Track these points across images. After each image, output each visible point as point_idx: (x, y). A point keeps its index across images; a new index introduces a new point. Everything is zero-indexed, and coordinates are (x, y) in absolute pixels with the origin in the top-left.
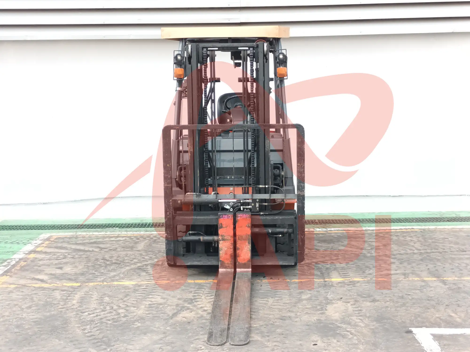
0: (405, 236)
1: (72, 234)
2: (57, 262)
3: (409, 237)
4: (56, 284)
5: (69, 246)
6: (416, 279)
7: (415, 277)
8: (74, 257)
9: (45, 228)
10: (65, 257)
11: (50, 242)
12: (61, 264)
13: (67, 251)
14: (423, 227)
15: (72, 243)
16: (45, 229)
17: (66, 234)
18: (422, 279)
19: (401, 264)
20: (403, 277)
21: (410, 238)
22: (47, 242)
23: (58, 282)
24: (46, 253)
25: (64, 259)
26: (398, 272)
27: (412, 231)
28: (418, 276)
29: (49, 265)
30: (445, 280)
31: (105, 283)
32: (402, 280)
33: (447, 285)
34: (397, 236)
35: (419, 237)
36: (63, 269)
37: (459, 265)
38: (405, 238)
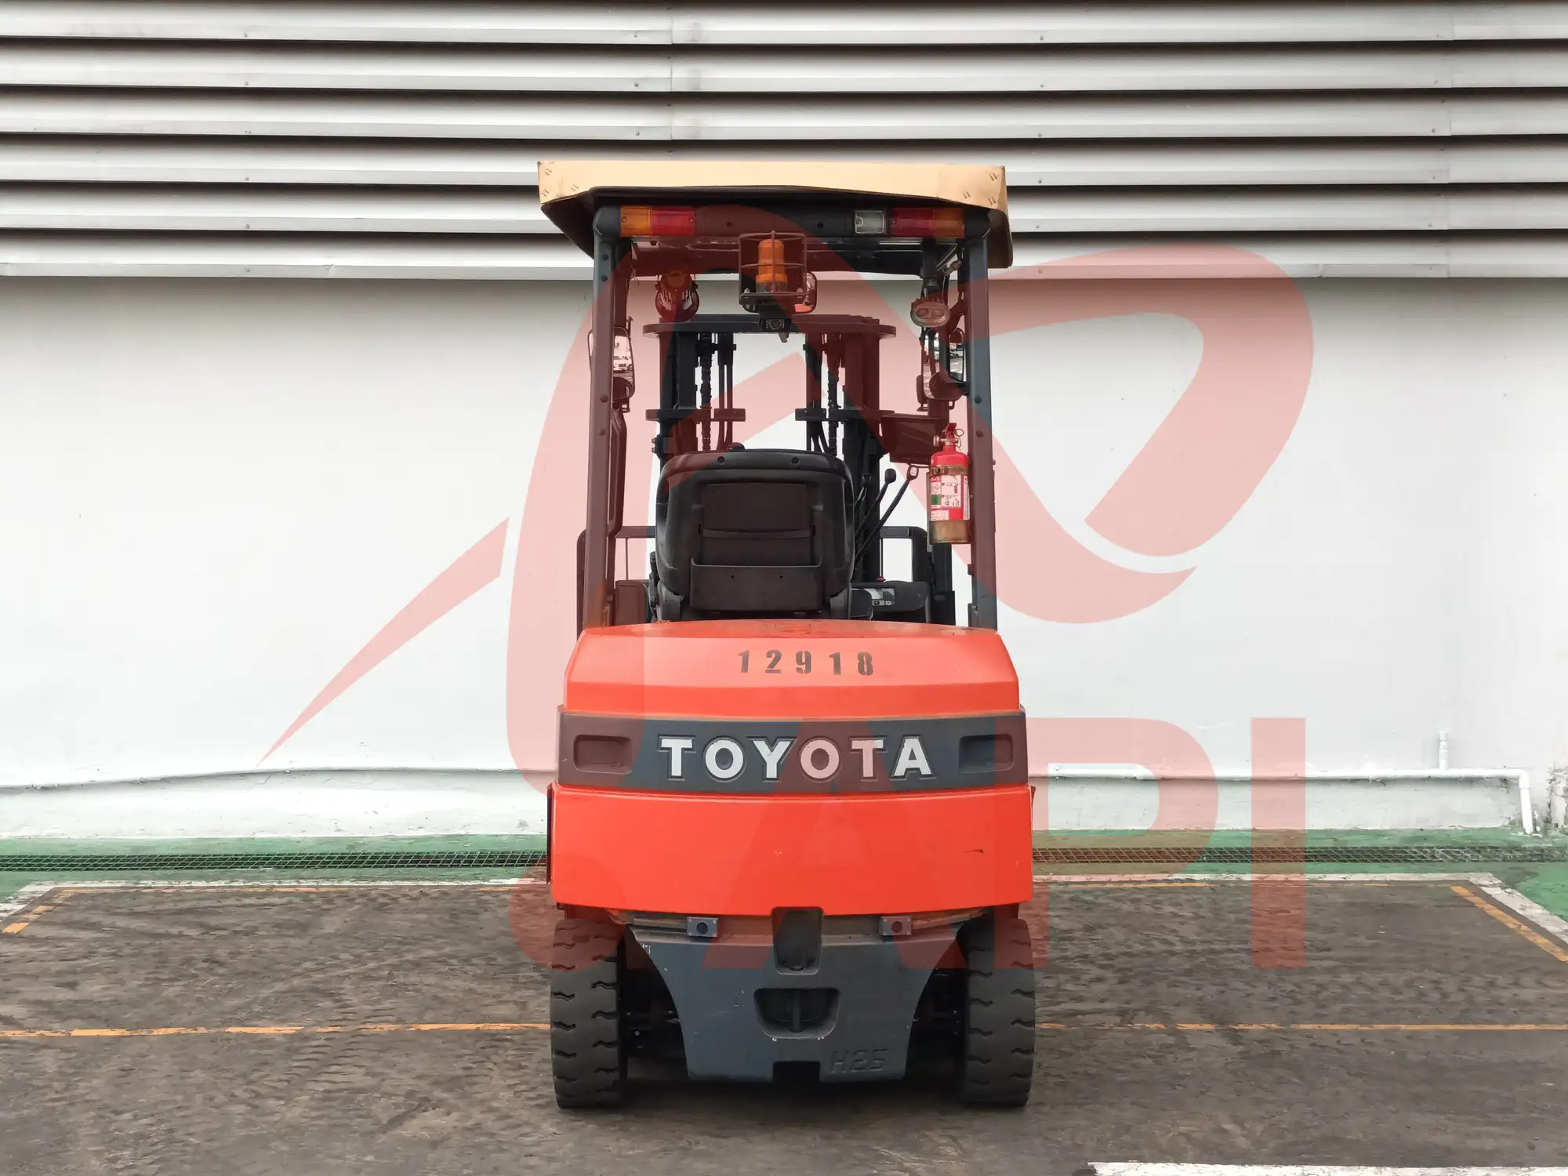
0: (1160, 902)
1: (122, 883)
2: (63, 965)
3: (1170, 905)
4: (49, 1030)
5: (107, 920)
6: (1153, 1026)
7: (1153, 1022)
8: (119, 954)
9: (42, 865)
10: (89, 954)
11: (51, 908)
12: (75, 973)
13: (101, 935)
14: (1223, 877)
15: (118, 910)
16: (42, 870)
17: (106, 884)
18: (1171, 1026)
19: (1122, 982)
20: (1118, 1019)
21: (1172, 909)
22: (41, 908)
23: (56, 1026)
24: (32, 940)
25: (86, 957)
26: (1107, 1005)
27: (1184, 888)
28: (1165, 1018)
29: (36, 977)
30: (1242, 1030)
31: (202, 1030)
32: (1111, 1030)
33: (1242, 1044)
34: (1134, 901)
35: (1201, 907)
36: (78, 987)
37: (1297, 990)
38: (1156, 908)
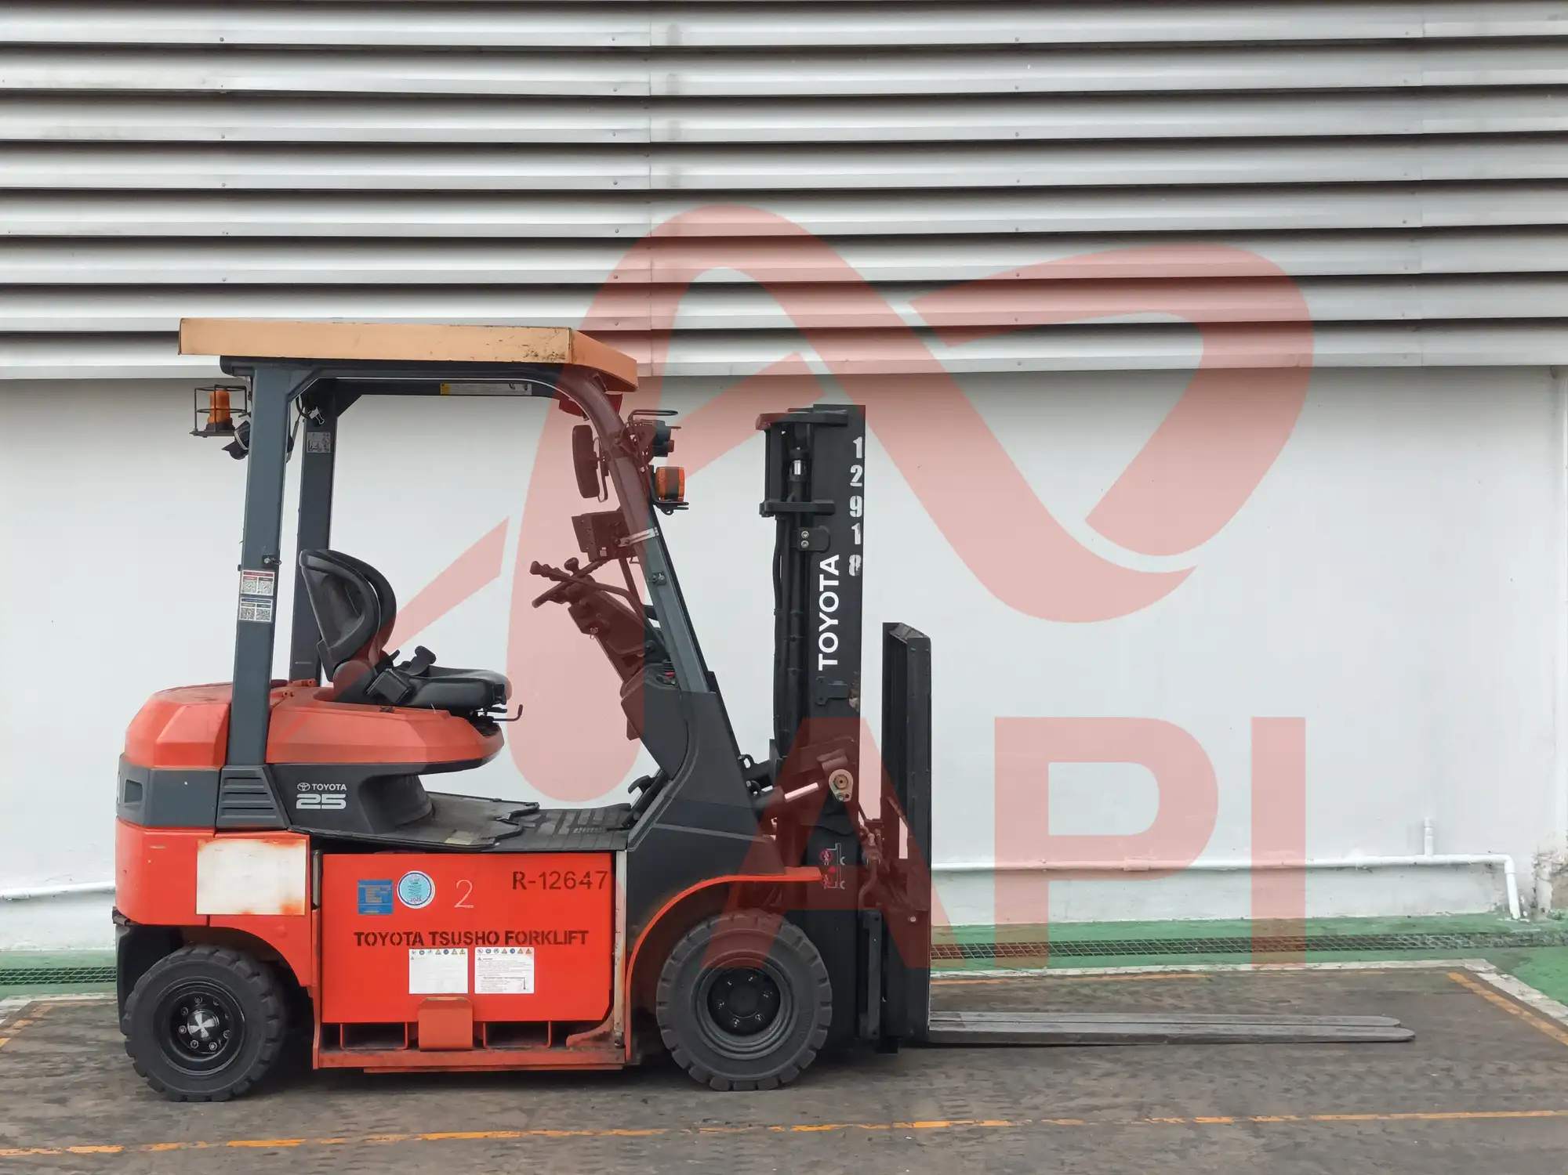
0: (1160, 995)
1: (101, 996)
2: (49, 1081)
3: (1169, 997)
4: (44, 1148)
5: (91, 1034)
6: (1171, 1121)
7: (1171, 1116)
8: (108, 1068)
9: (16, 979)
10: (77, 1068)
11: (31, 1022)
12: (63, 1089)
13: (84, 1049)
14: (1219, 968)
15: (100, 1024)
16: (16, 983)
17: (84, 997)
18: (1190, 1119)
19: (1134, 1076)
20: (1134, 1114)
21: (1172, 1001)
22: (20, 1023)
23: (50, 1143)
24: (14, 1055)
25: (72, 1072)
26: (1120, 1100)
27: (1182, 979)
28: (1182, 1112)
29: (24, 1093)
30: (1261, 1122)
31: (202, 1145)
32: (1128, 1125)
33: (1263, 1137)
34: (1132, 993)
35: (1200, 998)
36: (68, 1104)
37: (1310, 1080)
38: (1157, 1000)
